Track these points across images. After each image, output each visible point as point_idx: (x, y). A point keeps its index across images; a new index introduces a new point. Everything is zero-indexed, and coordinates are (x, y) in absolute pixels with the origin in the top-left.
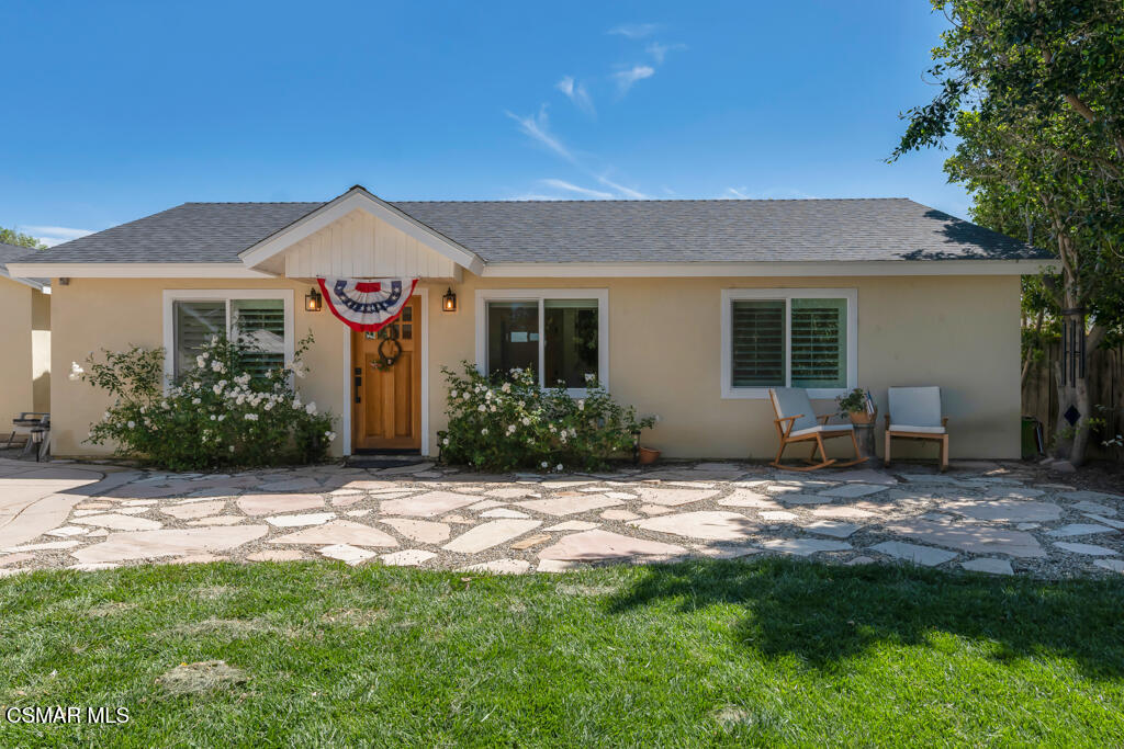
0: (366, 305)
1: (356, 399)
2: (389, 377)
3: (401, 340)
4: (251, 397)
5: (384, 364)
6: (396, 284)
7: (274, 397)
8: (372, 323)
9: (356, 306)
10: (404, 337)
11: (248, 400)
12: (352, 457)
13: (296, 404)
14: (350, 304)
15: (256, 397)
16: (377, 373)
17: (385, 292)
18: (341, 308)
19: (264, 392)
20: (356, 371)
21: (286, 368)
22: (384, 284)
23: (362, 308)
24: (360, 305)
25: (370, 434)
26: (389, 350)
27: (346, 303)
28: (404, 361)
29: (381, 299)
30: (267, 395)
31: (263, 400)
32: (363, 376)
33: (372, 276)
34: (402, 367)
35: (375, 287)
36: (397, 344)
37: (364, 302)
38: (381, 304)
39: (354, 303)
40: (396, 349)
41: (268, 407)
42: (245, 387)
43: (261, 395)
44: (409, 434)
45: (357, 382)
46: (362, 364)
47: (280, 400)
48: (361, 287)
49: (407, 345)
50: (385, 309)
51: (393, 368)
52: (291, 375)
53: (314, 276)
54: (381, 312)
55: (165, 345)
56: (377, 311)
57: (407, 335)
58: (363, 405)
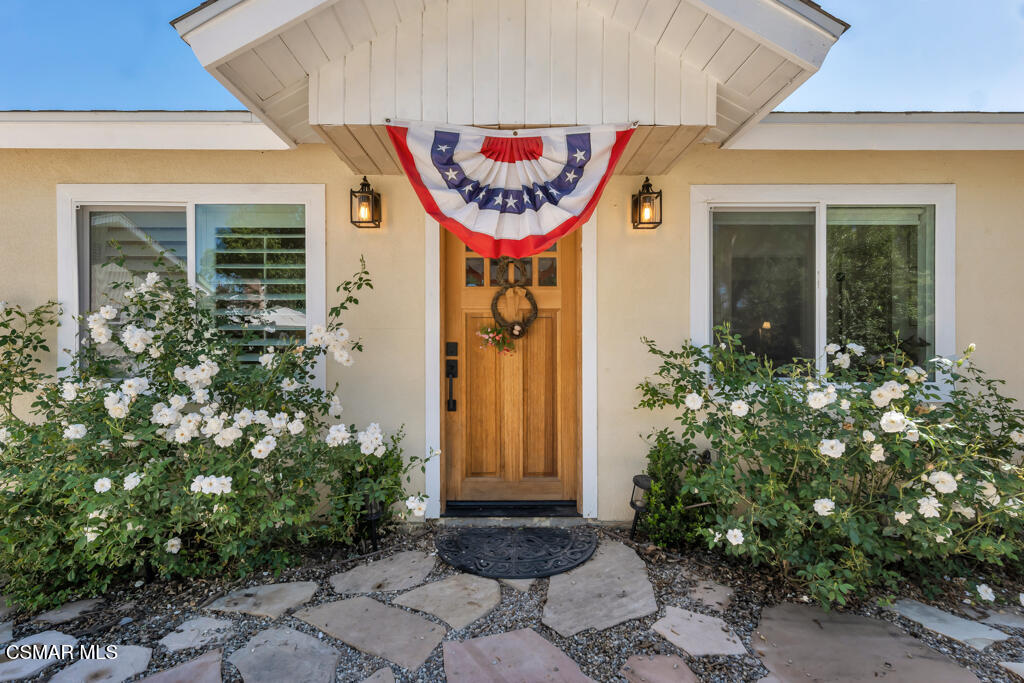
0: (506, 194)
1: (450, 405)
2: (512, 361)
3: (536, 290)
4: (214, 425)
5: (506, 334)
6: (579, 142)
7: (279, 422)
8: (520, 237)
9: (483, 196)
10: (542, 283)
11: (207, 431)
12: (442, 521)
13: (337, 436)
14: (469, 188)
15: (228, 424)
16: (490, 352)
17: (551, 163)
18: (449, 201)
19: (253, 407)
20: (450, 348)
21: (310, 342)
22: (551, 142)
23: (499, 200)
24: (492, 193)
25: (474, 471)
26: (513, 307)
27: (458, 185)
28: (540, 327)
29: (543, 179)
30: (261, 416)
31: (246, 430)
32: (461, 358)
33: (520, 121)
34: (538, 341)
35: (531, 149)
36: (529, 296)
37: (501, 184)
38: (544, 189)
39: (477, 188)
40: (526, 305)
41: (262, 449)
42: (200, 395)
43: (244, 417)
44: (552, 472)
45: (450, 370)
46: (459, 335)
47: (296, 428)
48: (494, 149)
49: (549, 299)
50: (554, 201)
51: (519, 342)
52: (320, 358)
53: (378, 120)
54: (547, 207)
55: (61, 297)
56: (536, 206)
57: (548, 278)
58: (461, 416)
